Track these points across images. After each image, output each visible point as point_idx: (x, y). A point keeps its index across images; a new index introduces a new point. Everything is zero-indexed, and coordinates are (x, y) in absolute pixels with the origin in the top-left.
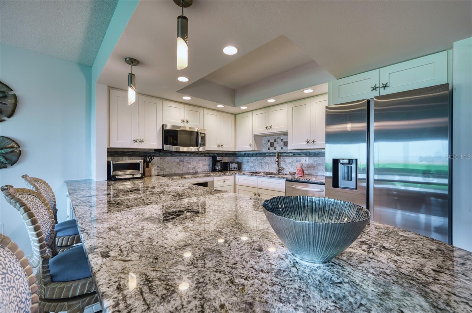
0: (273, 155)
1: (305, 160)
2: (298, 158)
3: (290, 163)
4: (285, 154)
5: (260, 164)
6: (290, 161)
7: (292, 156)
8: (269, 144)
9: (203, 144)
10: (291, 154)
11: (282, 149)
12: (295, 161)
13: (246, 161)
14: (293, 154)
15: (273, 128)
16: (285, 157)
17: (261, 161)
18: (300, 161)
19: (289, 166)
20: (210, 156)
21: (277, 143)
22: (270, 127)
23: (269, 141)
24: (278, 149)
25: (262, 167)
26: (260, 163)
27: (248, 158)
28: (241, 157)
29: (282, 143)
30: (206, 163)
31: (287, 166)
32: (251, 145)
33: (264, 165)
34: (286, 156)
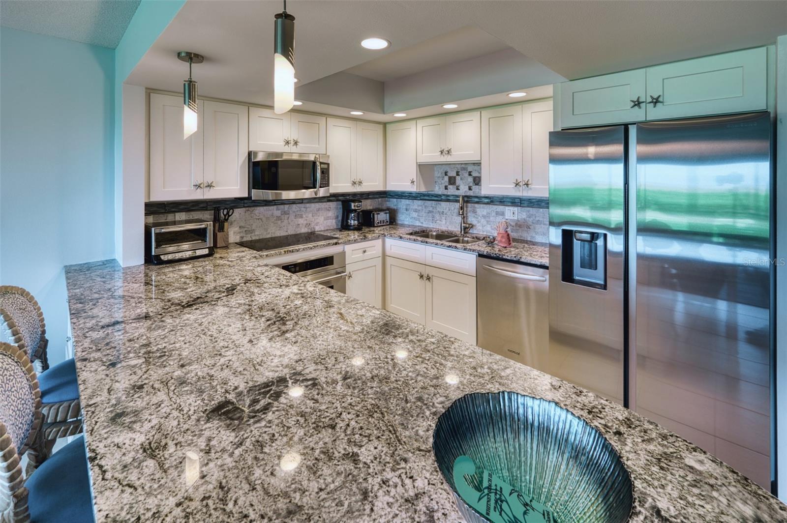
0: (454, 199)
1: (511, 213)
2: (501, 208)
3: (484, 217)
4: (476, 200)
5: (430, 214)
6: (485, 213)
7: (487, 203)
8: (446, 178)
9: (326, 183)
10: (486, 200)
11: (470, 189)
12: (494, 214)
13: (405, 207)
14: (491, 200)
15: (453, 153)
16: (476, 205)
17: (431, 209)
18: (503, 214)
19: (483, 221)
20: (338, 200)
21: (461, 179)
22: (449, 152)
23: (446, 174)
24: (463, 190)
25: (434, 220)
26: (430, 212)
27: (407, 202)
28: (395, 200)
29: (470, 179)
30: (331, 214)
31: (479, 222)
32: (413, 182)
33: (437, 216)
34: (477, 203)
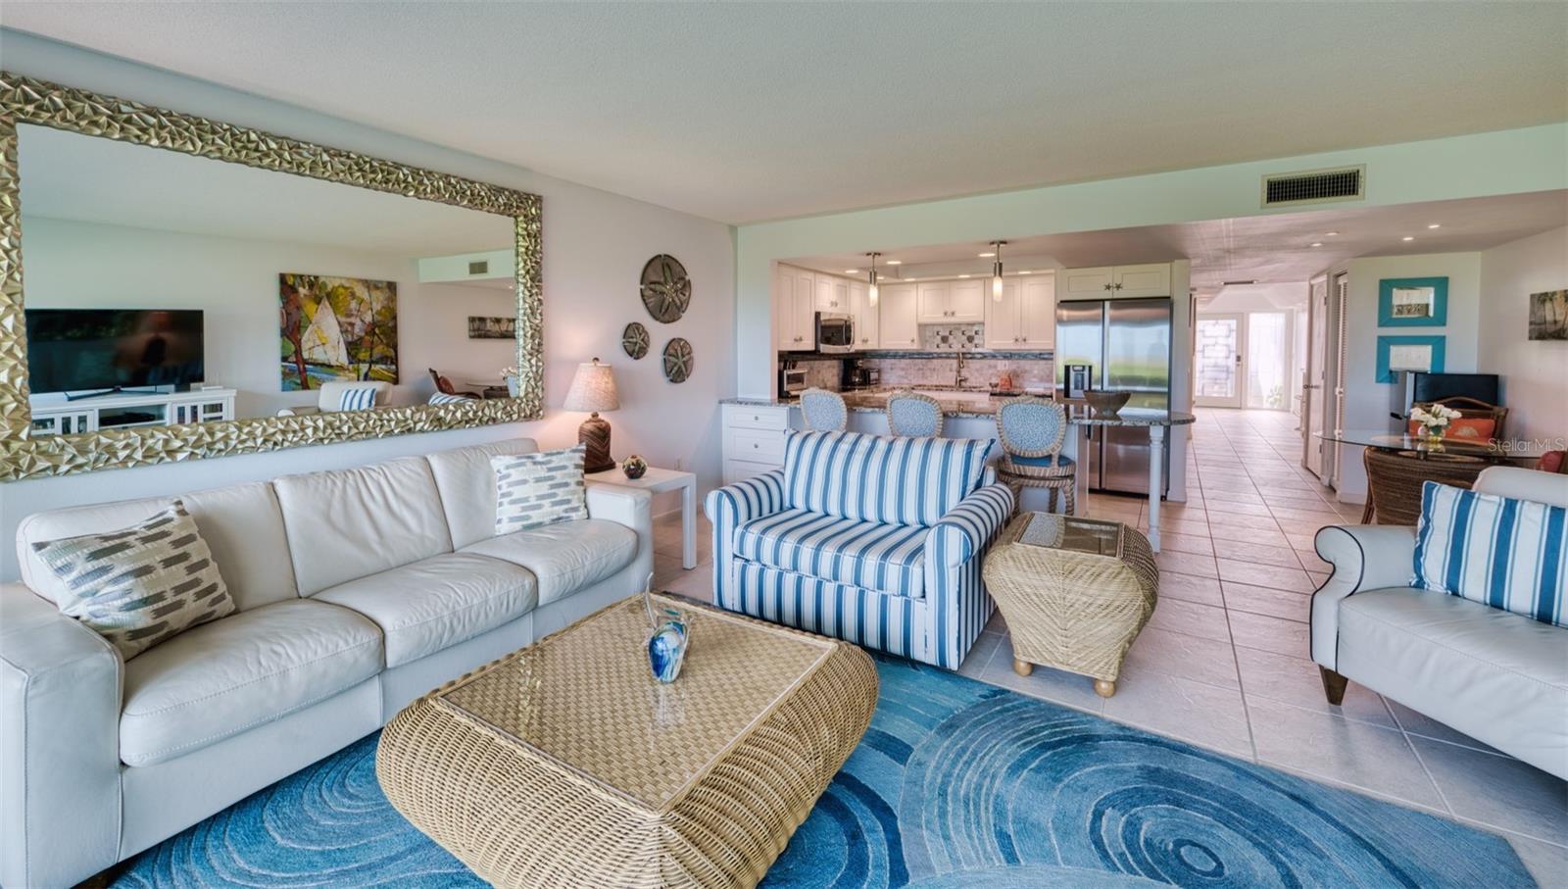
0: (948, 356)
1: (1003, 366)
2: (993, 362)
3: (977, 370)
4: (969, 356)
5: (921, 372)
6: (978, 366)
7: (981, 358)
8: (939, 338)
9: (848, 341)
10: (979, 356)
11: (963, 347)
12: (987, 367)
13: (889, 366)
14: (984, 356)
15: (957, 314)
16: (970, 361)
17: (921, 367)
18: (995, 367)
19: (976, 374)
20: (839, 359)
21: (955, 338)
22: (953, 314)
23: (938, 334)
24: (956, 348)
25: (924, 376)
26: (919, 369)
27: (893, 361)
28: (877, 360)
29: (964, 338)
30: (835, 371)
31: (972, 375)
32: (913, 341)
33: (928, 373)
34: (971, 358)
